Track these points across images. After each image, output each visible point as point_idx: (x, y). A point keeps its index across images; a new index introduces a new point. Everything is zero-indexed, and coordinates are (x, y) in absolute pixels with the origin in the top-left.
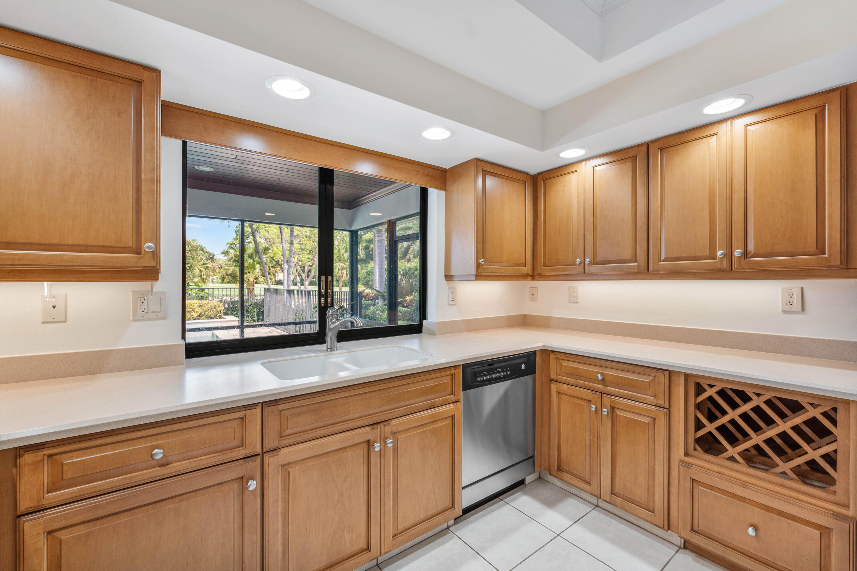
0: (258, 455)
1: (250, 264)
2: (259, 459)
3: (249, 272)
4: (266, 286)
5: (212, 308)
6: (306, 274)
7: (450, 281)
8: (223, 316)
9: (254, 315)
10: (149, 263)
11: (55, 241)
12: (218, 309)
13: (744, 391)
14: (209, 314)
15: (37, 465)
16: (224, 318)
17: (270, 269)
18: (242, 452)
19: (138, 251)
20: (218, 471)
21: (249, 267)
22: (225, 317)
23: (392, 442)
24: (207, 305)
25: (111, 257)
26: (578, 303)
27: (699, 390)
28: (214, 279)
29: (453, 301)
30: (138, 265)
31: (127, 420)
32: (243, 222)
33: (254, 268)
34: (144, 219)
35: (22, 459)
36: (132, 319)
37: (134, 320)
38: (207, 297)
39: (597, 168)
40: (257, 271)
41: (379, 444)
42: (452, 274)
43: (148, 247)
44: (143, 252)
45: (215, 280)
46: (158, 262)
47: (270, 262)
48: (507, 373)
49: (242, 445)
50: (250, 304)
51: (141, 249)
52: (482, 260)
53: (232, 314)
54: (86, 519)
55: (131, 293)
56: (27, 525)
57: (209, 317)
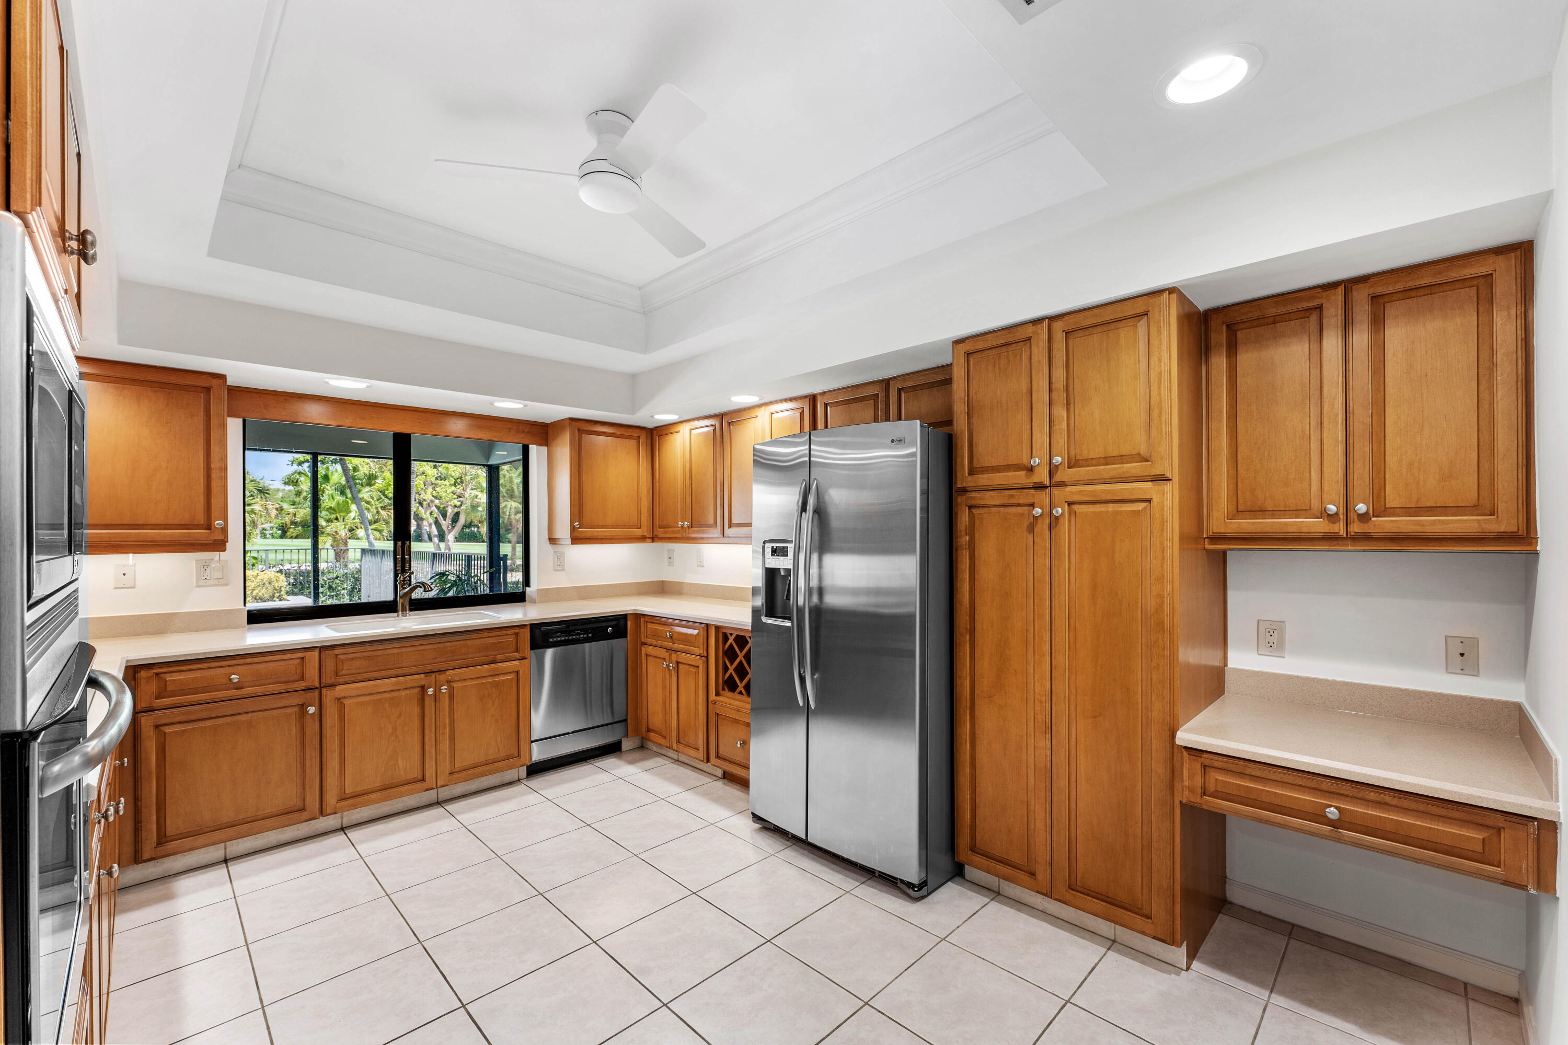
0: (317, 688)
1: (338, 504)
2: (317, 692)
3: (337, 519)
4: (366, 545)
5: (264, 584)
6: (449, 521)
7: (553, 544)
8: (285, 597)
9: (343, 595)
10: (218, 536)
11: (141, 522)
12: (276, 585)
13: (744, 636)
14: (260, 594)
15: (149, 679)
16: (288, 600)
17: (378, 512)
18: (303, 685)
19: (209, 527)
20: (282, 697)
21: (337, 509)
22: (288, 598)
23: (446, 689)
24: (256, 578)
25: (186, 533)
26: (703, 566)
27: (726, 638)
28: (265, 530)
29: (560, 566)
30: (209, 539)
31: (212, 652)
32: (315, 456)
33: (348, 511)
34: (213, 501)
35: (139, 674)
36: (195, 585)
37: (197, 586)
38: (253, 565)
39: (694, 432)
40: (352, 517)
41: (432, 689)
42: (557, 537)
43: (217, 524)
44: (213, 528)
45: (267, 532)
46: (226, 536)
47: (378, 500)
48: (588, 635)
49: (302, 678)
50: (335, 576)
51: (211, 525)
52: (578, 523)
53: (302, 594)
54: (182, 720)
55: (194, 561)
56: (142, 718)
57: (260, 599)
